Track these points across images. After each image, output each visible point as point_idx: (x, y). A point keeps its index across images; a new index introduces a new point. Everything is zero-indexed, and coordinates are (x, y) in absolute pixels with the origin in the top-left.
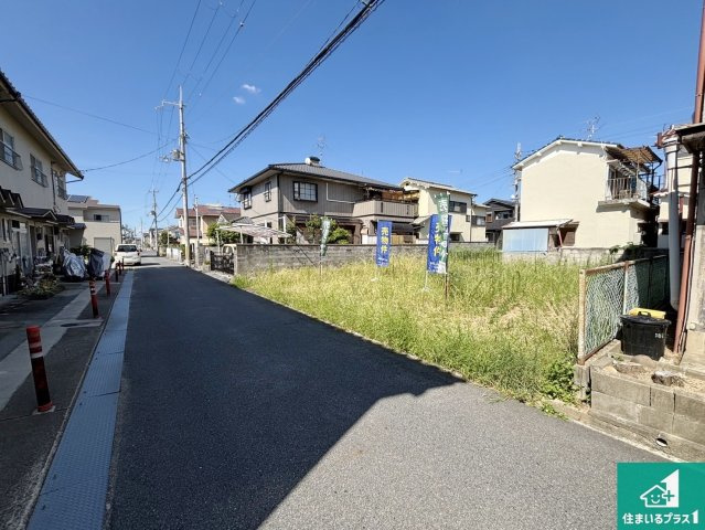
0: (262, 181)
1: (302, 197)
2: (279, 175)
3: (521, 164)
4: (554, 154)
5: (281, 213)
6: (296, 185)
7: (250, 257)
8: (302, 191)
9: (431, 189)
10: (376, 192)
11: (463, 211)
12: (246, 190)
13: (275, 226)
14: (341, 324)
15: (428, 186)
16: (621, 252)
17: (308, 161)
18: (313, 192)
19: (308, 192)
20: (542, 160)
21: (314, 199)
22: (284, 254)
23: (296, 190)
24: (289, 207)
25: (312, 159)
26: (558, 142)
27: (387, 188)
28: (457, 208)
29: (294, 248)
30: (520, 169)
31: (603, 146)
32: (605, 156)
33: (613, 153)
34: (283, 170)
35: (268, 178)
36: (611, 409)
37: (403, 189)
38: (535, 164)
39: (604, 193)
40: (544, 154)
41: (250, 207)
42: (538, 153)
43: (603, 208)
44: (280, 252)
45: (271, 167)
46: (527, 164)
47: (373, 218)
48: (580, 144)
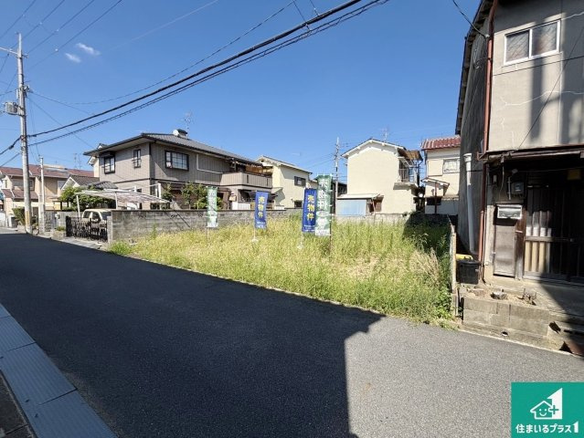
0: (130, 148)
1: (175, 166)
2: (150, 144)
3: (347, 154)
4: (368, 149)
5: (153, 179)
6: (168, 155)
7: (126, 223)
8: (174, 160)
9: (282, 167)
10: (241, 166)
11: (304, 185)
12: (108, 154)
13: (146, 191)
14: (262, 283)
15: (279, 164)
16: (408, 216)
17: (176, 133)
18: (185, 162)
19: (180, 161)
20: (361, 152)
21: (185, 167)
22: (162, 219)
23: (169, 159)
24: (160, 174)
25: (180, 131)
26: (371, 141)
27: (250, 163)
28: (300, 182)
29: (172, 213)
30: (347, 157)
31: (396, 147)
32: (397, 154)
33: (402, 153)
34: (156, 140)
35: (138, 145)
36: (475, 319)
37: (261, 165)
38: (356, 154)
39: (397, 178)
40: (362, 148)
41: (114, 172)
42: (358, 148)
43: (397, 187)
44: (157, 218)
45: (144, 136)
46: (351, 154)
47: (241, 188)
48: (383, 144)
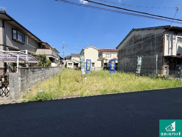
3: (84, 49)
4: (90, 48)
5: (5, 46)
6: (15, 31)
8: (19, 36)
20: (88, 49)
23: (15, 34)
24: (9, 43)
26: (92, 46)
32: (98, 51)
38: (87, 49)
43: (98, 60)
44: (38, 72)
47: (51, 56)
48: (95, 48)
